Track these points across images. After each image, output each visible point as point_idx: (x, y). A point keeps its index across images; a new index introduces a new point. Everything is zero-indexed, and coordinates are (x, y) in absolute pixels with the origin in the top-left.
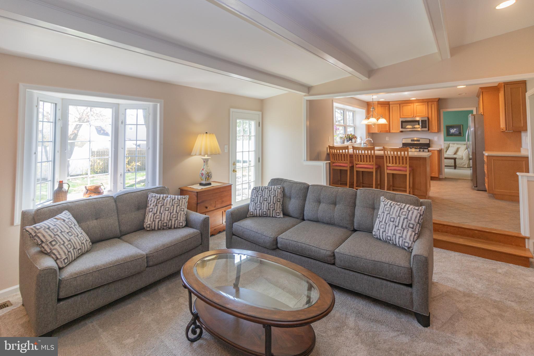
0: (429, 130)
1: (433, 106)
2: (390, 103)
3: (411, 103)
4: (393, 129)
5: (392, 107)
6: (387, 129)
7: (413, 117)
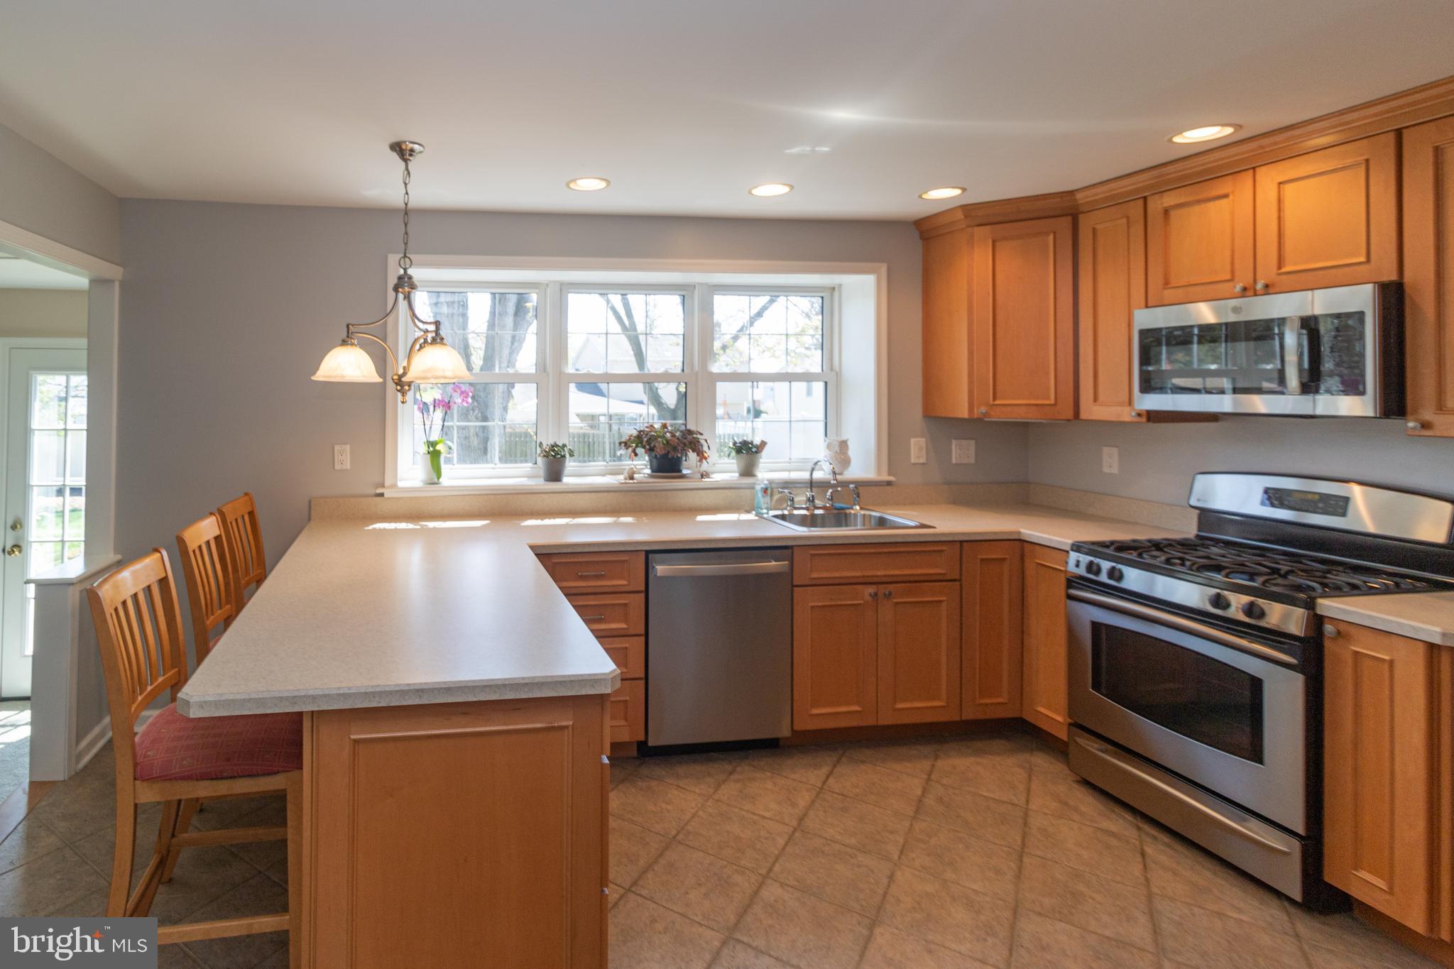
0: (1396, 408)
2: (1076, 200)
3: (1235, 175)
4: (1101, 397)
5: (1094, 230)
6: (1048, 398)
7: (1245, 289)
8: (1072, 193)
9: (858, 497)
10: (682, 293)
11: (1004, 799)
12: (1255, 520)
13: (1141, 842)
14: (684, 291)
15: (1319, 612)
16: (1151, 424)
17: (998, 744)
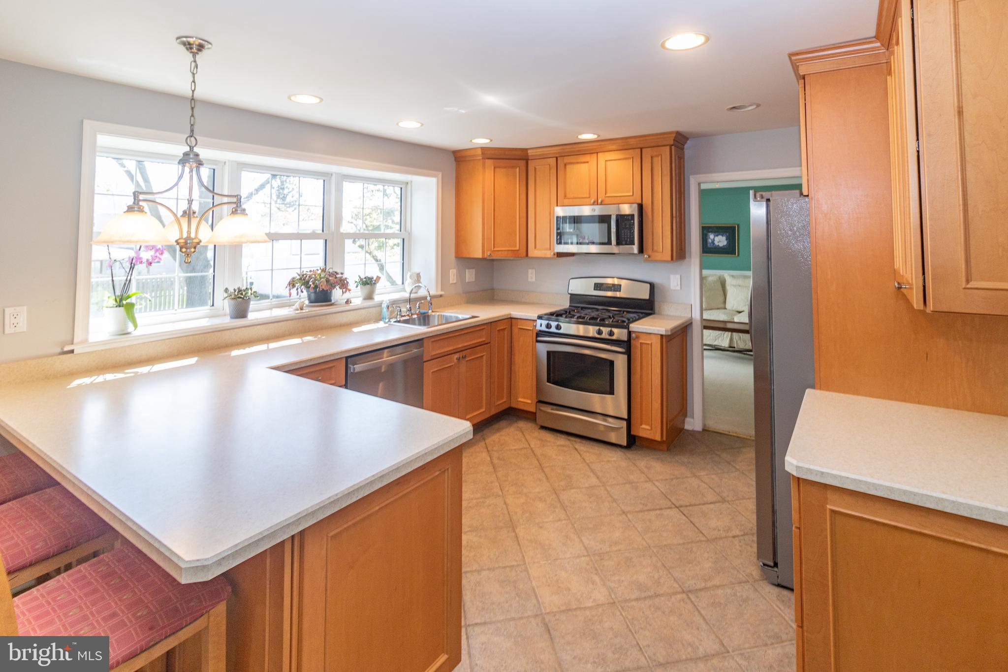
0: (641, 250)
1: (657, 161)
2: (527, 153)
3: (591, 155)
4: (538, 246)
5: (535, 169)
6: (516, 246)
7: (594, 202)
8: (526, 150)
9: (431, 305)
10: (324, 178)
11: (521, 447)
12: (598, 298)
13: (573, 445)
14: (325, 176)
15: (630, 330)
16: (558, 258)
17: (503, 423)
